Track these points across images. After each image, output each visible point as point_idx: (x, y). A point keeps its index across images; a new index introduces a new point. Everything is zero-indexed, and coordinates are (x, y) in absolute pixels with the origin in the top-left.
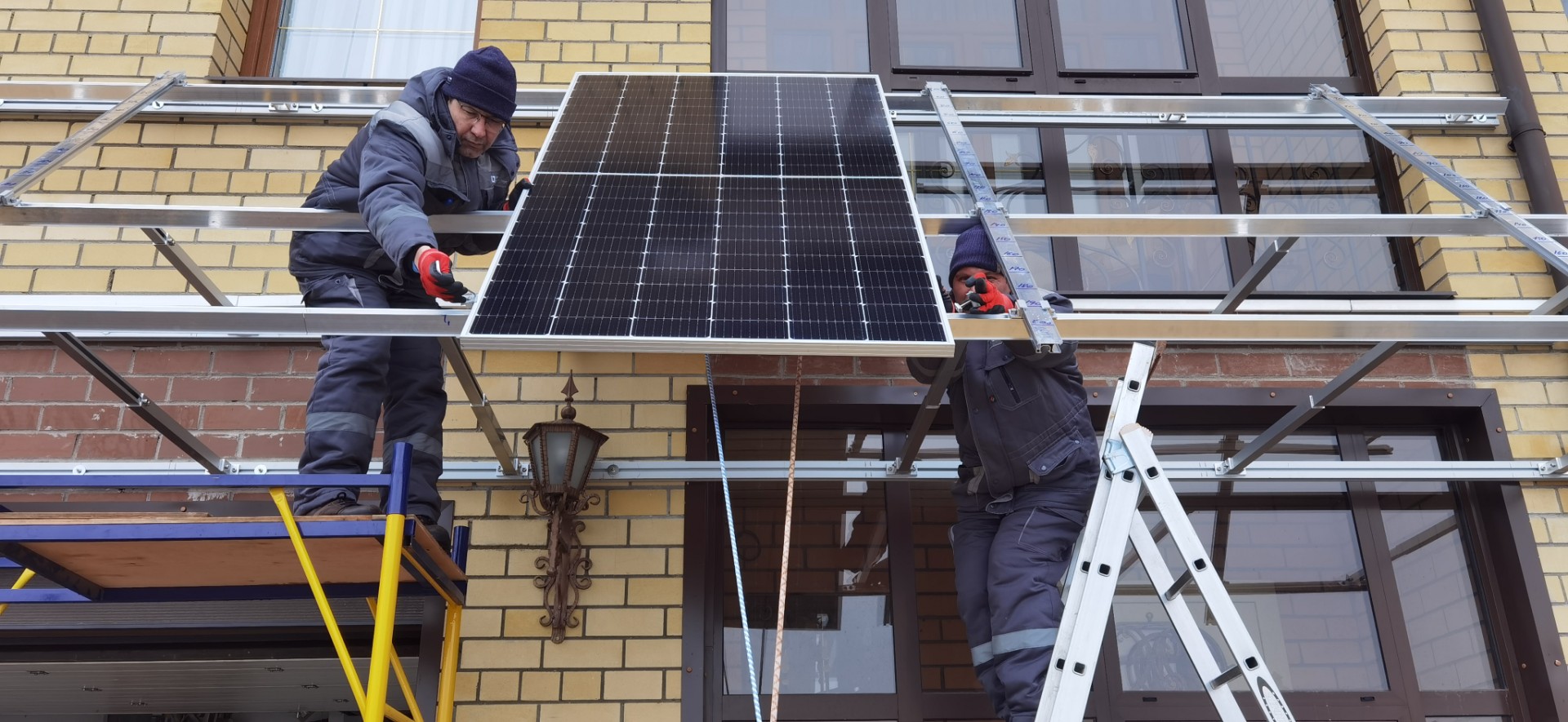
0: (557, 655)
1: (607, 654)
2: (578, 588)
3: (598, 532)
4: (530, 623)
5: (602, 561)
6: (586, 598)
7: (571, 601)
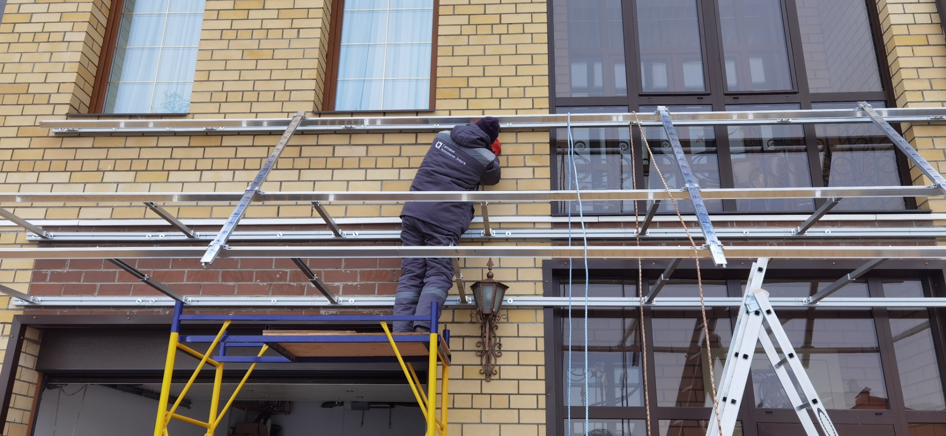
0: (488, 387)
1: (511, 387)
2: (496, 356)
3: (504, 329)
4: (475, 372)
5: (506, 344)
6: (500, 361)
7: (493, 362)
